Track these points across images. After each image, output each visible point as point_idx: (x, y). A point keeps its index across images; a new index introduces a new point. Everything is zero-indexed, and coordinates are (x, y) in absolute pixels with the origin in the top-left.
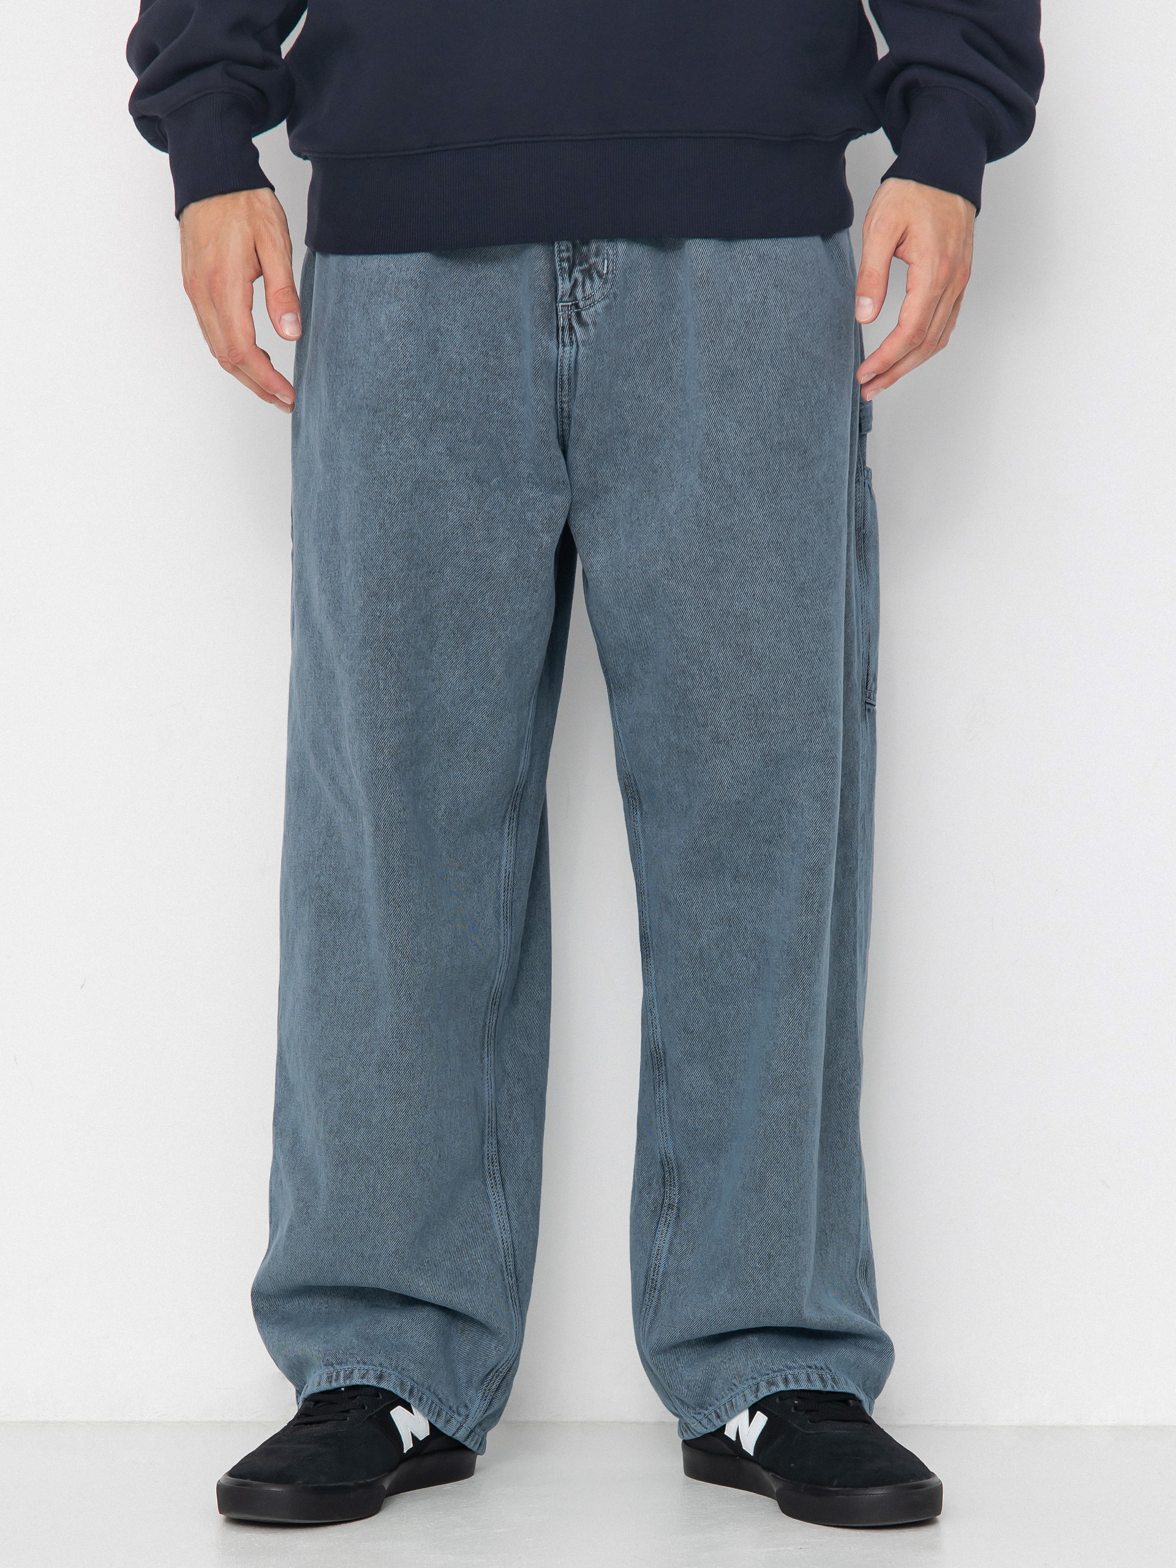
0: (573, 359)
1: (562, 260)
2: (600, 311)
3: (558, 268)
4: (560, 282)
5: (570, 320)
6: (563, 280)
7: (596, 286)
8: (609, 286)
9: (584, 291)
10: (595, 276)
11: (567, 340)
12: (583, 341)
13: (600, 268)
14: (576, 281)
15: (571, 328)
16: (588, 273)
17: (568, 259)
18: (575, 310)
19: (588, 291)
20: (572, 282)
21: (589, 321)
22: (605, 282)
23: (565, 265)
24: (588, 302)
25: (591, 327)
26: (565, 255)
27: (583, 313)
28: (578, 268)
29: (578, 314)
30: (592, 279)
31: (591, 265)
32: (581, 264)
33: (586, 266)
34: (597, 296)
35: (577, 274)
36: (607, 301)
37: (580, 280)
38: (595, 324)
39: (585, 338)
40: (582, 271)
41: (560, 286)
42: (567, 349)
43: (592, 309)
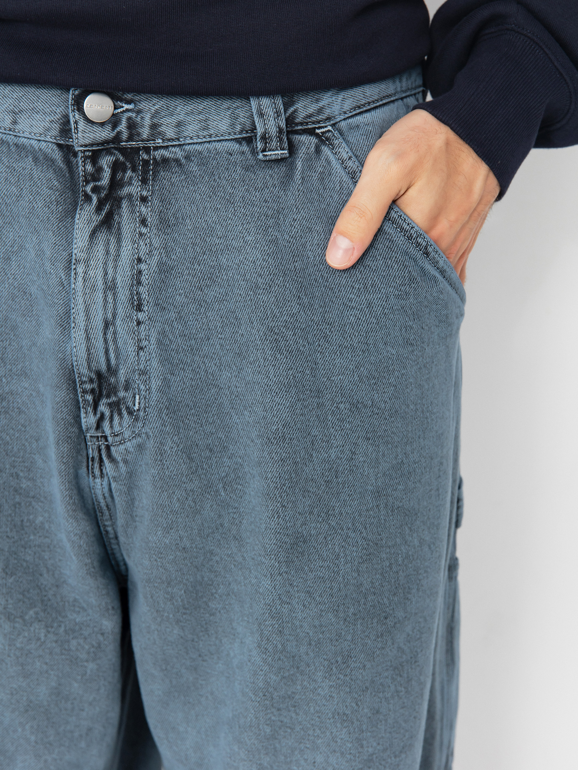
0: (106, 490)
1: (84, 392)
2: (132, 450)
3: (81, 400)
4: (83, 415)
5: (100, 451)
6: (86, 413)
7: (125, 424)
8: (140, 424)
9: (112, 427)
10: (125, 413)
11: (97, 472)
12: (114, 478)
13: (130, 404)
14: (102, 416)
15: (101, 460)
16: (115, 407)
17: (93, 391)
18: (106, 443)
19: (117, 428)
20: (98, 415)
21: (119, 459)
22: (137, 419)
23: (89, 398)
24: (117, 439)
25: (121, 464)
26: (88, 386)
27: (112, 448)
28: (104, 401)
29: (108, 448)
30: (120, 414)
31: (120, 400)
32: (108, 396)
33: (114, 399)
34: (127, 434)
35: (103, 408)
36: (139, 440)
37: (107, 413)
38: (126, 462)
39: (115, 474)
40: (110, 405)
41: (83, 421)
42: (98, 481)
43: (122, 447)
